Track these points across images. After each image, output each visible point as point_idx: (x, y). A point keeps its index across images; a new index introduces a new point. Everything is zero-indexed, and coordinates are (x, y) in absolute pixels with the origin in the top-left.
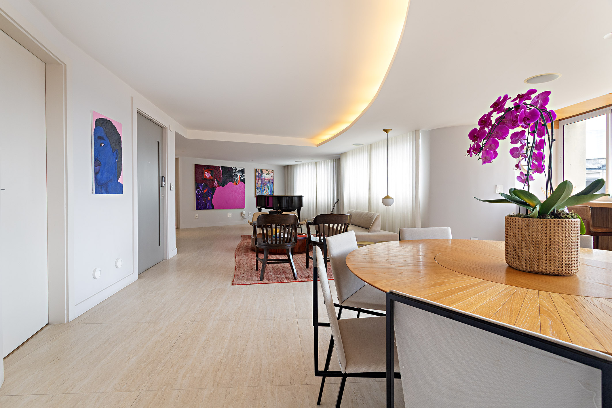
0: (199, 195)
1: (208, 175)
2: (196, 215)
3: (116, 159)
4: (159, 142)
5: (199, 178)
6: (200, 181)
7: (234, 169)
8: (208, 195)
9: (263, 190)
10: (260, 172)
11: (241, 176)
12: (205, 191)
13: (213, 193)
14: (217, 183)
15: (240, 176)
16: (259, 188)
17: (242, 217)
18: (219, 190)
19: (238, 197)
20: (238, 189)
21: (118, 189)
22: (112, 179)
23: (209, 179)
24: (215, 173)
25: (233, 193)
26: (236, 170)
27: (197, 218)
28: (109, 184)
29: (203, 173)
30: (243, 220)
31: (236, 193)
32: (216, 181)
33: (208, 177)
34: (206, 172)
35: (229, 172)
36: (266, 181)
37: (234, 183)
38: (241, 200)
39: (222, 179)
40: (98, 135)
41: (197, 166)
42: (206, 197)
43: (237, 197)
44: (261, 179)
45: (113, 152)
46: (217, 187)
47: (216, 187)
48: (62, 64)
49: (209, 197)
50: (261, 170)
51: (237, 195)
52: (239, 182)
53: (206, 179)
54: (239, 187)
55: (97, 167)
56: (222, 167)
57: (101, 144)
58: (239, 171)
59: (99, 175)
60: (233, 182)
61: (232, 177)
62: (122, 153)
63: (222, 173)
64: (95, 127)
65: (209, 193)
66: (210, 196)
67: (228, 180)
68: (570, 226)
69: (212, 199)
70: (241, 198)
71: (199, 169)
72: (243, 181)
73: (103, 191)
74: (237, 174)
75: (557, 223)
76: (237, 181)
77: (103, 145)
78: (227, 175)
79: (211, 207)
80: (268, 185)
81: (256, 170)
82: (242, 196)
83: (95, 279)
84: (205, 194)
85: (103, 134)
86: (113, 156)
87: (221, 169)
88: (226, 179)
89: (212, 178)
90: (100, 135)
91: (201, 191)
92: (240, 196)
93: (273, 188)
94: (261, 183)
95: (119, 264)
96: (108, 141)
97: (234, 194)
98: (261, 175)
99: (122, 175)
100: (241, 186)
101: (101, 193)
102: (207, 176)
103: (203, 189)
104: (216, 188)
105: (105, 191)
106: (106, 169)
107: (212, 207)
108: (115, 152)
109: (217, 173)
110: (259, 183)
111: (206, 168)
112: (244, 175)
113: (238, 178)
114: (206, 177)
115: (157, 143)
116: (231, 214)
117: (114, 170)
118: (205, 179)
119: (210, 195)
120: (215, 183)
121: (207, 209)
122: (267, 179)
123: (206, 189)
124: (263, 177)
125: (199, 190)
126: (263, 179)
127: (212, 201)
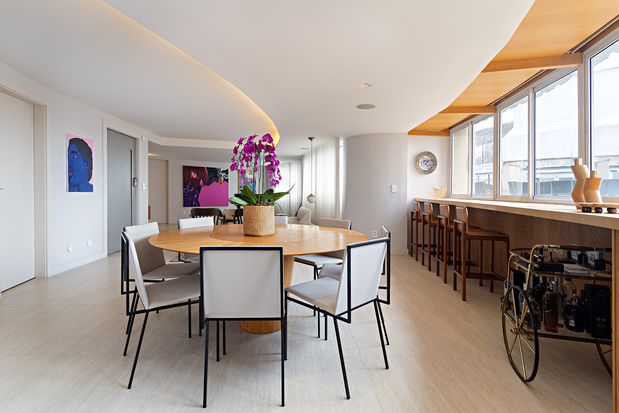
0: (186, 194)
1: (195, 175)
2: (184, 212)
3: (87, 167)
4: (131, 151)
5: (186, 178)
6: (187, 181)
7: (219, 170)
8: (194, 193)
11: (225, 176)
12: (192, 190)
13: (199, 192)
14: (202, 183)
16: (241, 187)
18: (204, 190)
20: (222, 188)
21: (90, 188)
22: (83, 182)
23: (196, 179)
24: (200, 174)
25: (218, 191)
26: (220, 170)
27: (185, 214)
28: (81, 185)
29: (190, 174)
31: (220, 192)
32: (201, 181)
33: (194, 177)
34: (192, 173)
35: (214, 173)
36: (248, 180)
37: (219, 182)
39: (207, 179)
40: (71, 150)
41: (185, 167)
42: (193, 196)
43: (221, 196)
44: (244, 179)
45: (85, 162)
46: (203, 186)
47: (201, 187)
48: (44, 105)
49: (196, 196)
51: (221, 194)
52: (223, 182)
53: (193, 179)
54: (223, 186)
55: (70, 173)
56: (207, 168)
57: (74, 156)
58: (223, 171)
59: (72, 179)
60: (217, 181)
61: (217, 177)
62: (92, 162)
63: (207, 173)
64: (69, 145)
65: (195, 191)
66: (196, 194)
67: (213, 180)
68: (269, 209)
69: (198, 197)
71: (187, 169)
72: (227, 180)
73: (76, 190)
74: (221, 174)
75: (255, 208)
76: (221, 181)
77: (75, 157)
78: (212, 175)
79: (197, 205)
80: (251, 184)
82: (226, 194)
83: (69, 252)
84: (192, 193)
85: (75, 149)
86: (85, 164)
87: (206, 170)
88: (211, 179)
89: (198, 178)
90: (73, 150)
91: (188, 190)
92: (224, 194)
93: (255, 187)
94: (244, 183)
95: (90, 243)
96: (80, 154)
97: (218, 193)
99: (93, 178)
100: (225, 185)
101: (73, 191)
102: (193, 176)
103: (190, 188)
105: (77, 190)
106: (78, 174)
108: (86, 162)
109: (203, 173)
110: (242, 183)
111: (192, 169)
112: (228, 175)
113: (222, 178)
114: (193, 177)
115: (130, 151)
117: (85, 175)
118: (191, 179)
119: (196, 193)
120: (201, 183)
122: (250, 179)
123: (192, 188)
124: (246, 177)
125: (186, 189)
126: (246, 179)
127: (198, 199)
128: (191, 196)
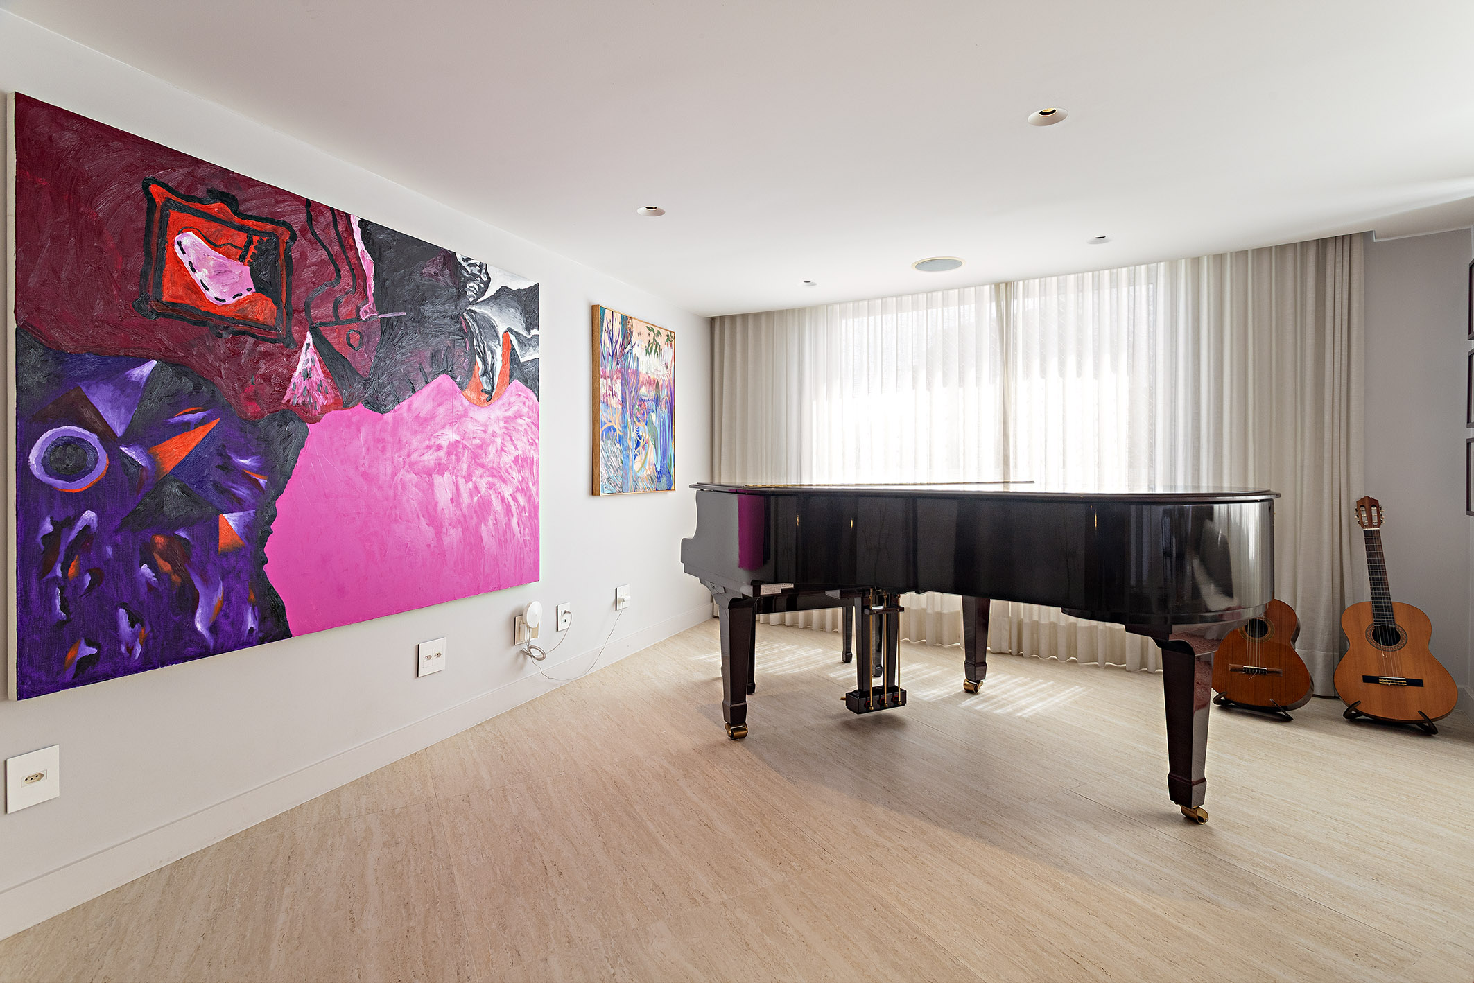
1: (219, 273)
7: (473, 277)
9: (632, 445)
10: (617, 328)
11: (517, 335)
12: (175, 451)
14: (318, 375)
15: (512, 337)
16: (606, 432)
17: (514, 650)
19: (493, 497)
20: (494, 435)
23: (233, 323)
25: (465, 466)
26: (487, 284)
30: (522, 667)
31: (482, 466)
32: (307, 358)
33: (212, 294)
34: (189, 239)
36: (643, 389)
37: (472, 385)
38: (514, 521)
42: (186, 523)
43: (490, 502)
44: (624, 377)
46: (326, 409)
47: (306, 415)
49: (231, 520)
50: (625, 319)
51: (491, 486)
52: (502, 386)
54: (506, 421)
58: (505, 295)
60: (462, 374)
63: (368, 284)
65: (223, 467)
66: (236, 505)
67: (422, 358)
69: (258, 532)
70: (514, 508)
72: (530, 377)
74: (487, 320)
76: (488, 372)
79: (250, 623)
80: (653, 415)
81: (596, 313)
82: (522, 491)
84: (174, 489)
87: (360, 246)
89: (265, 311)
92: (507, 492)
93: (673, 438)
94: (624, 403)
97: (468, 478)
98: (623, 349)
100: (518, 415)
102: (200, 276)
104: (314, 421)
107: (261, 620)
110: (611, 401)
112: (534, 332)
113: (499, 351)
114: (193, 288)
116: (438, 645)
118: (173, 311)
119: (242, 492)
120: (307, 376)
121: (204, 651)
122: (649, 382)
123: (186, 427)
124: (633, 367)
125: (77, 442)
126: (633, 381)
127: (268, 550)
128: (168, 530)
